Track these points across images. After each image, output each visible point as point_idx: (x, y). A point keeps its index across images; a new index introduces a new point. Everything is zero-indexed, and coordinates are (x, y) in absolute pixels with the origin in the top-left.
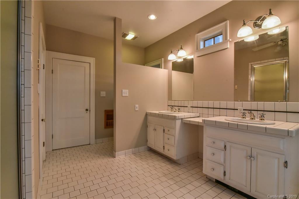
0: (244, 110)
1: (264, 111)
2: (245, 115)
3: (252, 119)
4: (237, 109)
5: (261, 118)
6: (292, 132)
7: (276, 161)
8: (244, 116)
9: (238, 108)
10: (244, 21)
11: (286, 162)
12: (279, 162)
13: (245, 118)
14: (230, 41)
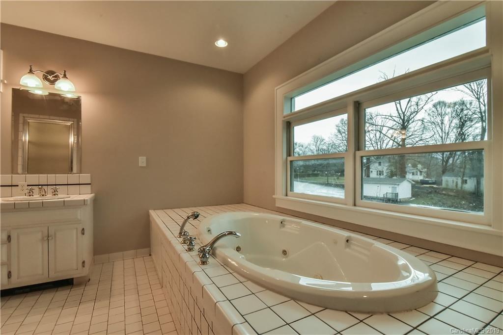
0: (28, 185)
1: (56, 185)
2: (32, 192)
3: (43, 195)
4: (18, 186)
5: (54, 193)
6: (87, 200)
7: (75, 231)
8: (31, 194)
9: (19, 183)
10: (31, 68)
11: (83, 229)
12: (77, 231)
13: (33, 196)
14: (5, 83)
